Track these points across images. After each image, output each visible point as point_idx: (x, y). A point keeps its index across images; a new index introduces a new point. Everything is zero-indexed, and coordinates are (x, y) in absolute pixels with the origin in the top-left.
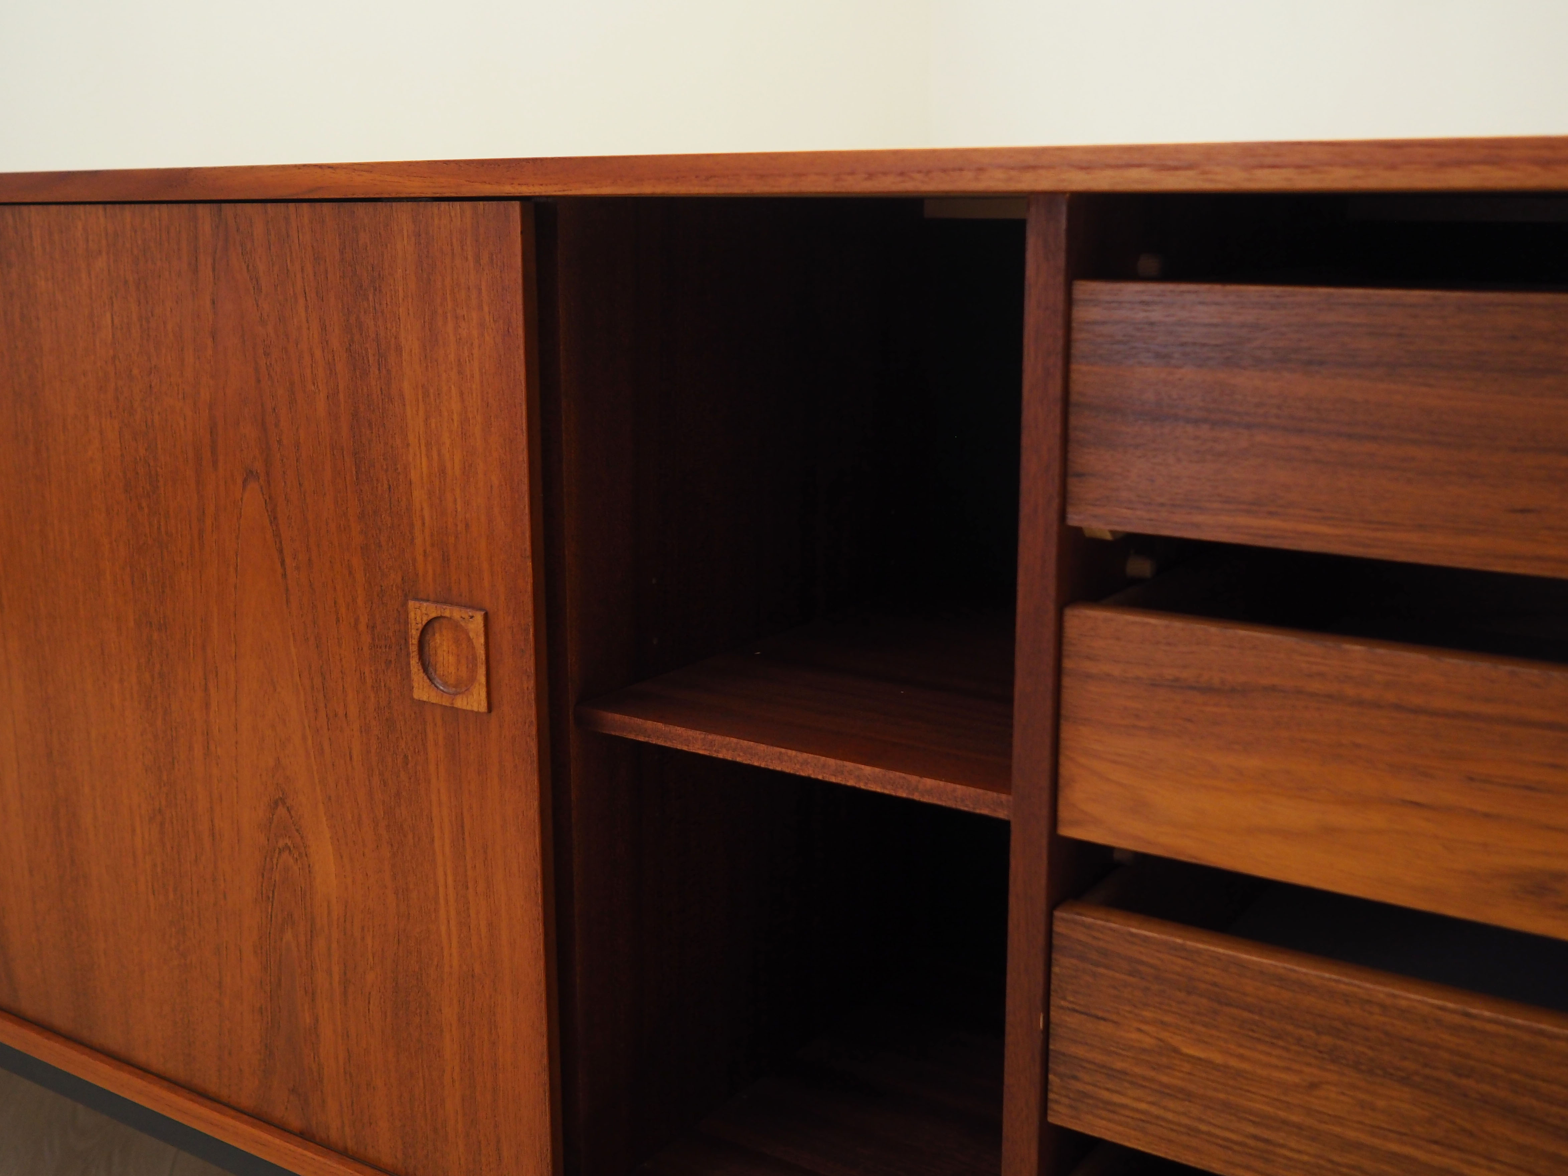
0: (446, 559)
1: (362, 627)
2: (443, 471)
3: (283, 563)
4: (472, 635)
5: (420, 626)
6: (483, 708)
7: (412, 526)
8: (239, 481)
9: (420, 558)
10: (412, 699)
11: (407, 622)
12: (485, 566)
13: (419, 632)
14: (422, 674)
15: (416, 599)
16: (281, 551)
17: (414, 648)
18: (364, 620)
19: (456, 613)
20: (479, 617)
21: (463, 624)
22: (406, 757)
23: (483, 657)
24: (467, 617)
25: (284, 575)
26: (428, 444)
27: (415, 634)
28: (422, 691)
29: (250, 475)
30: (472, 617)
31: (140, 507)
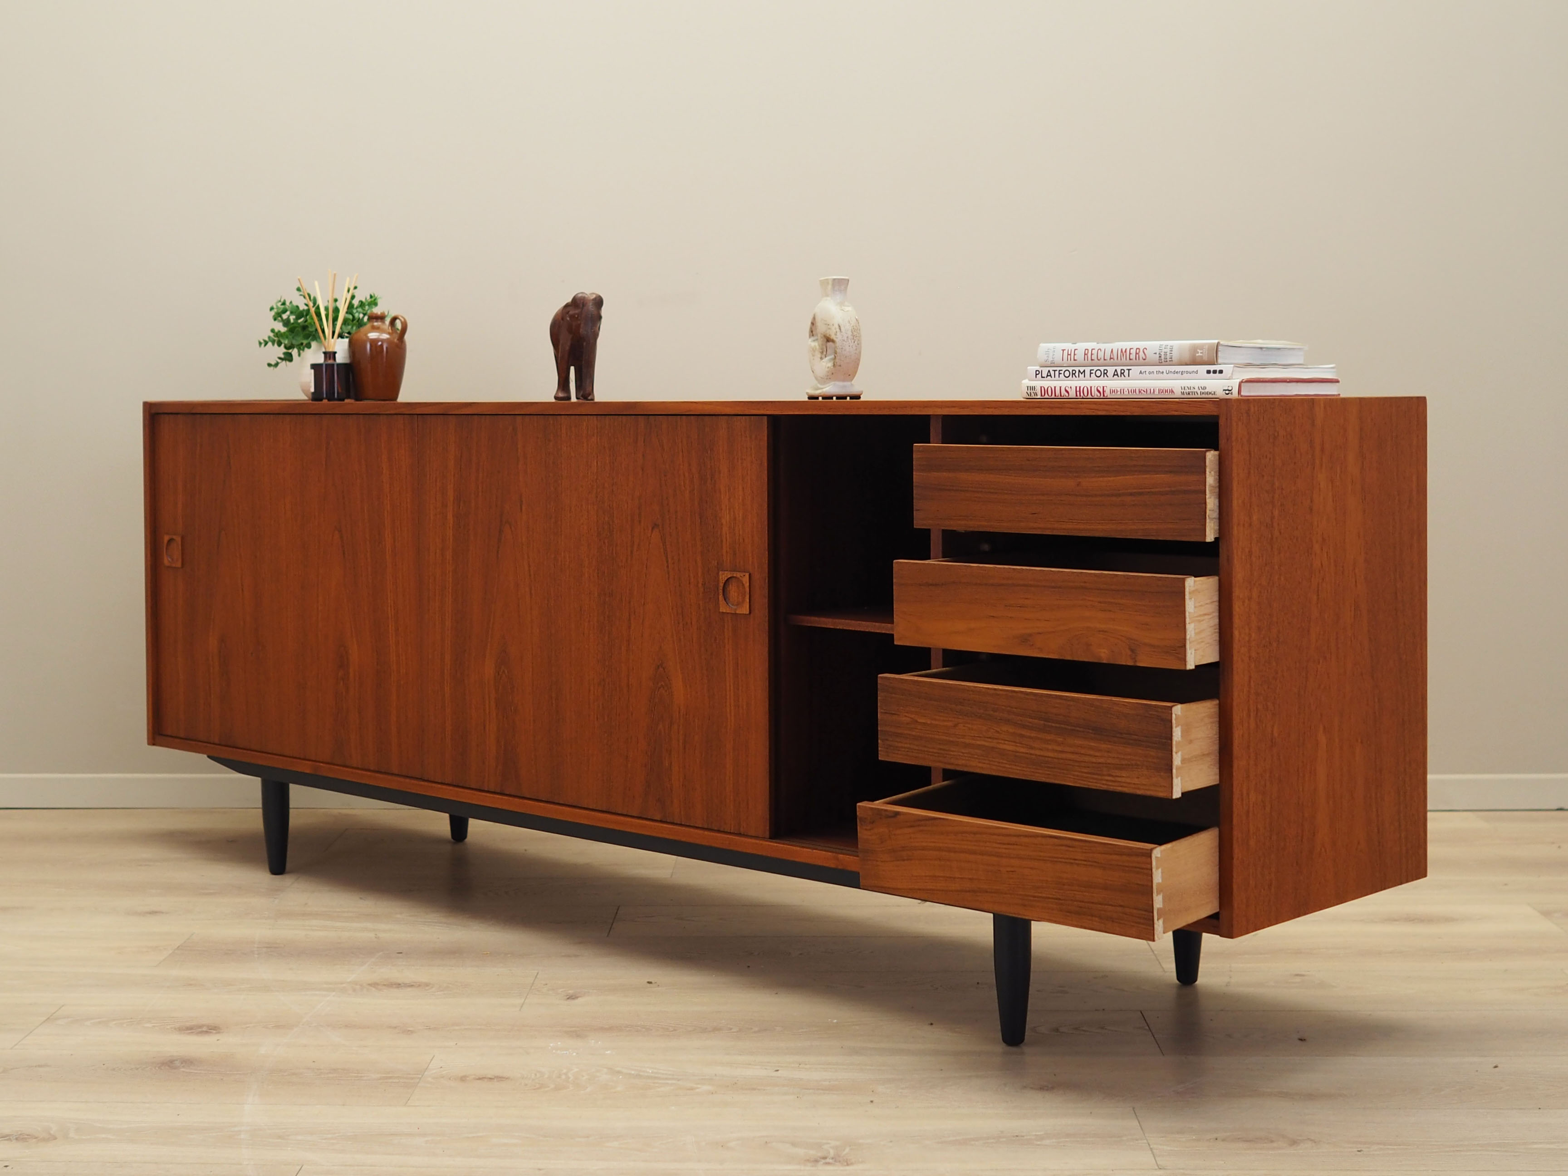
0: (735, 554)
1: (700, 585)
2: (735, 519)
3: (667, 562)
4: (744, 583)
5: (724, 582)
6: (748, 613)
7: (722, 541)
8: (650, 529)
9: (724, 554)
10: (720, 612)
11: (718, 581)
12: (750, 555)
13: (723, 584)
14: (724, 601)
15: (722, 571)
16: (667, 557)
17: (721, 591)
18: (701, 581)
19: (738, 575)
20: (747, 575)
21: (740, 578)
22: (716, 638)
23: (748, 591)
24: (742, 575)
25: (668, 567)
26: (729, 509)
27: (721, 585)
28: (723, 608)
29: (655, 526)
30: (744, 575)
31: (604, 543)
